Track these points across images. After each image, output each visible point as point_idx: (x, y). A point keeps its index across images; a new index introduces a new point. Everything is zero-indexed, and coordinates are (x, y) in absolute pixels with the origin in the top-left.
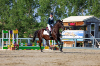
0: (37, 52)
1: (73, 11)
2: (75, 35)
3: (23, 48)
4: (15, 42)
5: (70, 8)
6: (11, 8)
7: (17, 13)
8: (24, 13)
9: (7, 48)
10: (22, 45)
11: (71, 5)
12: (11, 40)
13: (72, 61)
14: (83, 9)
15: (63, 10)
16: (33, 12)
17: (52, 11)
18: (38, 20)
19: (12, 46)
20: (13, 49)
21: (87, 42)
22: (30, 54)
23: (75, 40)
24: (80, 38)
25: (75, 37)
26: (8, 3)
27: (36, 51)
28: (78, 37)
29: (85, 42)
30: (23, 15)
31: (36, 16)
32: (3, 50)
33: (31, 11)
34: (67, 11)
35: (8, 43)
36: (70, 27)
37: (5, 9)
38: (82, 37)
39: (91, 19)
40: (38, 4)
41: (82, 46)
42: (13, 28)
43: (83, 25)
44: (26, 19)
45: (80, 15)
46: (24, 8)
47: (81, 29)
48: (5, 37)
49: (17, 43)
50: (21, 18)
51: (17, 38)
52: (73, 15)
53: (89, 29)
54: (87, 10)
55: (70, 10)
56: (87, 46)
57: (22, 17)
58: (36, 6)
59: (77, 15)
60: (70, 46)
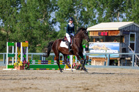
0: (54, 73)
1: (104, 16)
2: (107, 49)
3: (35, 67)
4: (25, 59)
5: (101, 11)
6: (19, 11)
7: (27, 18)
8: (37, 18)
9: (13, 67)
10: (34, 62)
11: (101, 6)
12: (19, 56)
13: (103, 85)
14: (119, 13)
15: (90, 13)
16: (50, 17)
17: (75, 15)
18: (57, 27)
19: (20, 64)
20: (22, 68)
21: (124, 58)
22: (45, 76)
23: (108, 56)
24: (114, 53)
25: (108, 52)
26: (14, 5)
27: (53, 71)
28: (111, 51)
29: (121, 59)
30: (36, 20)
31: (53, 22)
32: (7, 69)
33: (46, 16)
34: (97, 16)
35: (14, 60)
36: (100, 37)
37: (11, 13)
38: (117, 51)
39: (129, 26)
40: (56, 6)
41: (117, 64)
42: (21, 39)
43: (119, 35)
44: (40, 27)
45: (115, 21)
46: (37, 11)
47: (116, 40)
48: (10, 51)
49: (27, 60)
50: (32, 25)
51: (27, 53)
52: (105, 20)
53: (127, 41)
54: (124, 15)
55: (101, 14)
56: (124, 65)
57: (34, 23)
58: (53, 8)
59: (110, 21)
60: (101, 64)
